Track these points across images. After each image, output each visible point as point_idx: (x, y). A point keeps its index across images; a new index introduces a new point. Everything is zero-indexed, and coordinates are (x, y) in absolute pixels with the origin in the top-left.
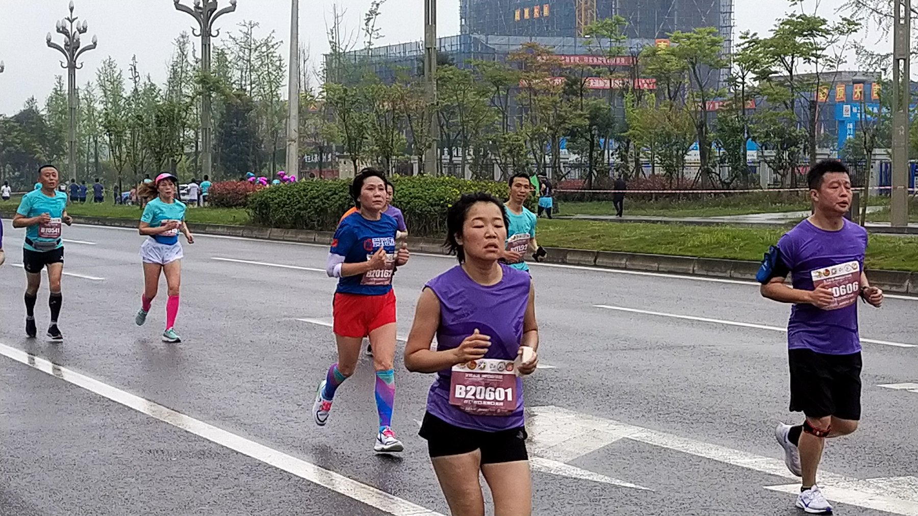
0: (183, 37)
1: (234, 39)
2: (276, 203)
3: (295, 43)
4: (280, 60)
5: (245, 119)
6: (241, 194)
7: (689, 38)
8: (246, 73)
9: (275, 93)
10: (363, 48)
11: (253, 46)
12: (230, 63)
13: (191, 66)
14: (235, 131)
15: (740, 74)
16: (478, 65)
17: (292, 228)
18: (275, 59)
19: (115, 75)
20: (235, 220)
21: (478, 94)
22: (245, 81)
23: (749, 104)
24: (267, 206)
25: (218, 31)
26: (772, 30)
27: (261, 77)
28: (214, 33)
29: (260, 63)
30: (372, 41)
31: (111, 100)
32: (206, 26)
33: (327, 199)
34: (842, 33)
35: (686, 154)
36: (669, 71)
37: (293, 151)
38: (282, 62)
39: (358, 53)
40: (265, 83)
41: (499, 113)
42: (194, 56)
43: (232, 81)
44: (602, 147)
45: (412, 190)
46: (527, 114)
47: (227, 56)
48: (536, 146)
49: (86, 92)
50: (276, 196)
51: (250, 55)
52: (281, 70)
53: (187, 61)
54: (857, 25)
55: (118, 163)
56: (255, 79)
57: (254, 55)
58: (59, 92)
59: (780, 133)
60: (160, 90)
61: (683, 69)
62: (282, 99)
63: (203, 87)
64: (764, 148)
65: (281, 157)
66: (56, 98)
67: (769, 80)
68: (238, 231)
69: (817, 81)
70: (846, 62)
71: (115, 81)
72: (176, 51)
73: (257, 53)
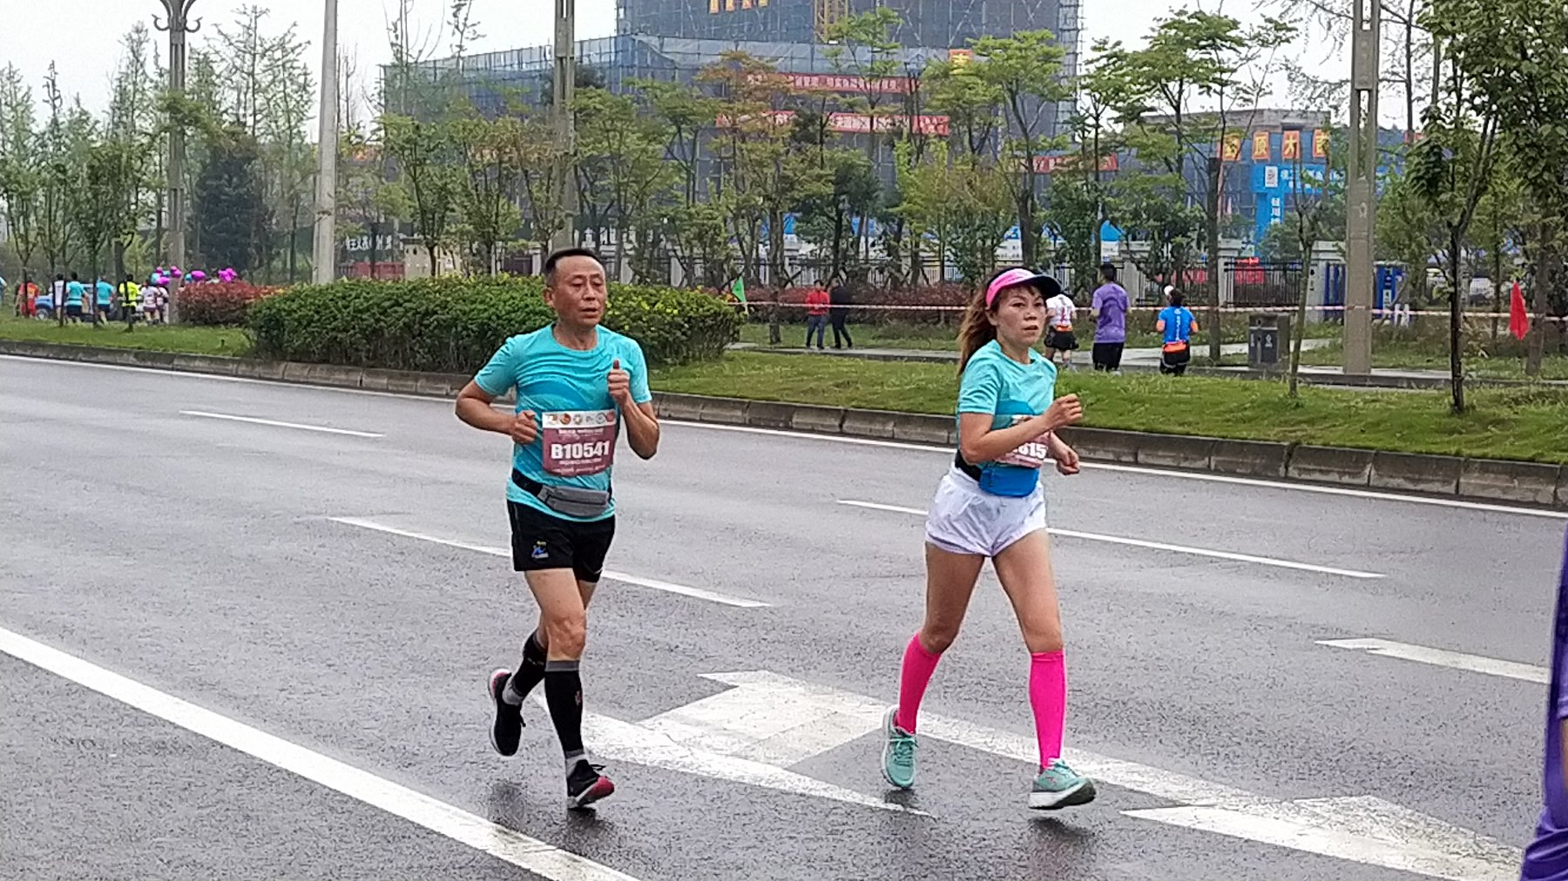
0: (138, 31)
1: (226, 36)
2: (295, 320)
3: (331, 45)
4: (305, 74)
5: (243, 175)
6: (235, 303)
7: (1005, 48)
8: (246, 94)
9: (295, 131)
10: (449, 55)
11: (259, 49)
12: (218, 76)
13: (151, 81)
14: (226, 194)
15: (1092, 111)
16: (644, 88)
17: (325, 361)
18: (296, 72)
19: (20, 95)
20: (224, 348)
21: (645, 137)
22: (245, 108)
23: (1107, 163)
24: (279, 324)
25: (198, 21)
26: (1146, 37)
27: (272, 103)
28: (191, 25)
29: (271, 78)
30: (465, 43)
31: (12, 138)
32: (176, 15)
33: (384, 313)
34: (1265, 43)
35: (998, 244)
36: (971, 103)
37: (325, 231)
38: (309, 77)
39: (438, 65)
40: (280, 113)
41: (680, 170)
42: (156, 63)
43: (222, 109)
44: (856, 229)
45: (529, 301)
46: (730, 174)
47: (214, 66)
48: (744, 227)
50: (294, 306)
51: (253, 65)
52: (307, 92)
53: (144, 73)
54: (1290, 30)
55: (22, 246)
56: (262, 105)
57: (260, 65)
59: (1158, 213)
60: (97, 122)
61: (996, 100)
62: (307, 140)
63: (171, 118)
64: (1130, 237)
65: (304, 240)
67: (1141, 122)
68: (230, 366)
69: (1221, 126)
70: (1271, 93)
71: (18, 105)
72: (125, 55)
73: (266, 61)
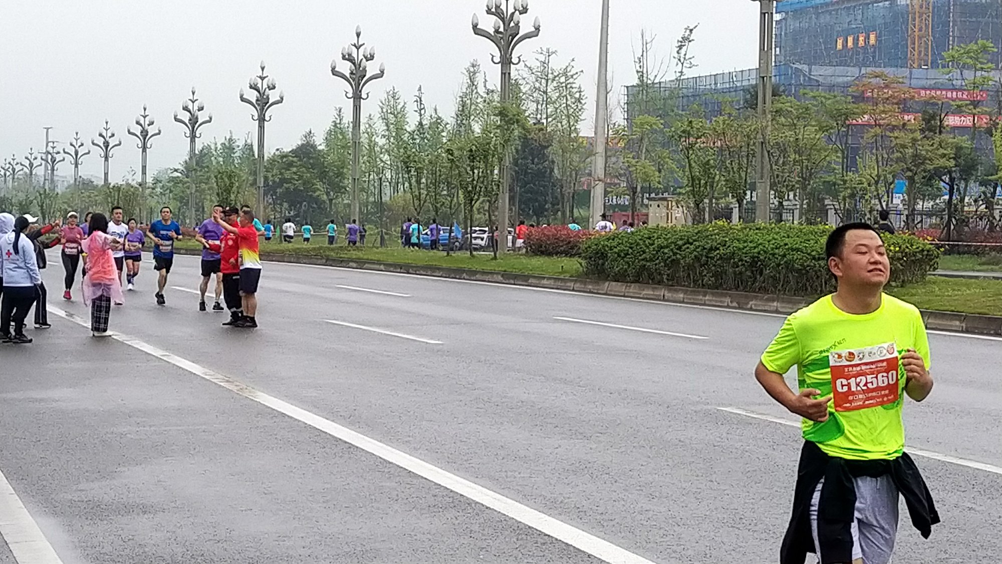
0: (473, 66)
1: (530, 68)
2: (615, 253)
3: (603, 71)
4: (580, 92)
5: (544, 157)
8: (542, 105)
9: (573, 128)
10: (674, 78)
11: (550, 76)
12: (524, 94)
13: (482, 97)
14: (531, 169)
17: (635, 282)
18: (574, 90)
19: (399, 107)
20: (563, 271)
22: (541, 114)
24: (604, 256)
25: (519, 57)
27: (558, 111)
28: (515, 60)
29: (557, 94)
31: (394, 134)
32: (506, 54)
37: (598, 193)
38: (582, 94)
40: (563, 117)
42: (485, 86)
43: (527, 114)
44: (963, 192)
47: (522, 87)
49: (367, 126)
50: (614, 244)
51: (547, 86)
52: (581, 103)
53: (477, 92)
55: (417, 203)
56: (552, 112)
57: (551, 86)
58: (338, 125)
60: (448, 124)
62: (581, 135)
63: (501, 120)
65: (584, 198)
66: (335, 133)
71: (398, 113)
72: (465, 81)
73: (555, 84)
